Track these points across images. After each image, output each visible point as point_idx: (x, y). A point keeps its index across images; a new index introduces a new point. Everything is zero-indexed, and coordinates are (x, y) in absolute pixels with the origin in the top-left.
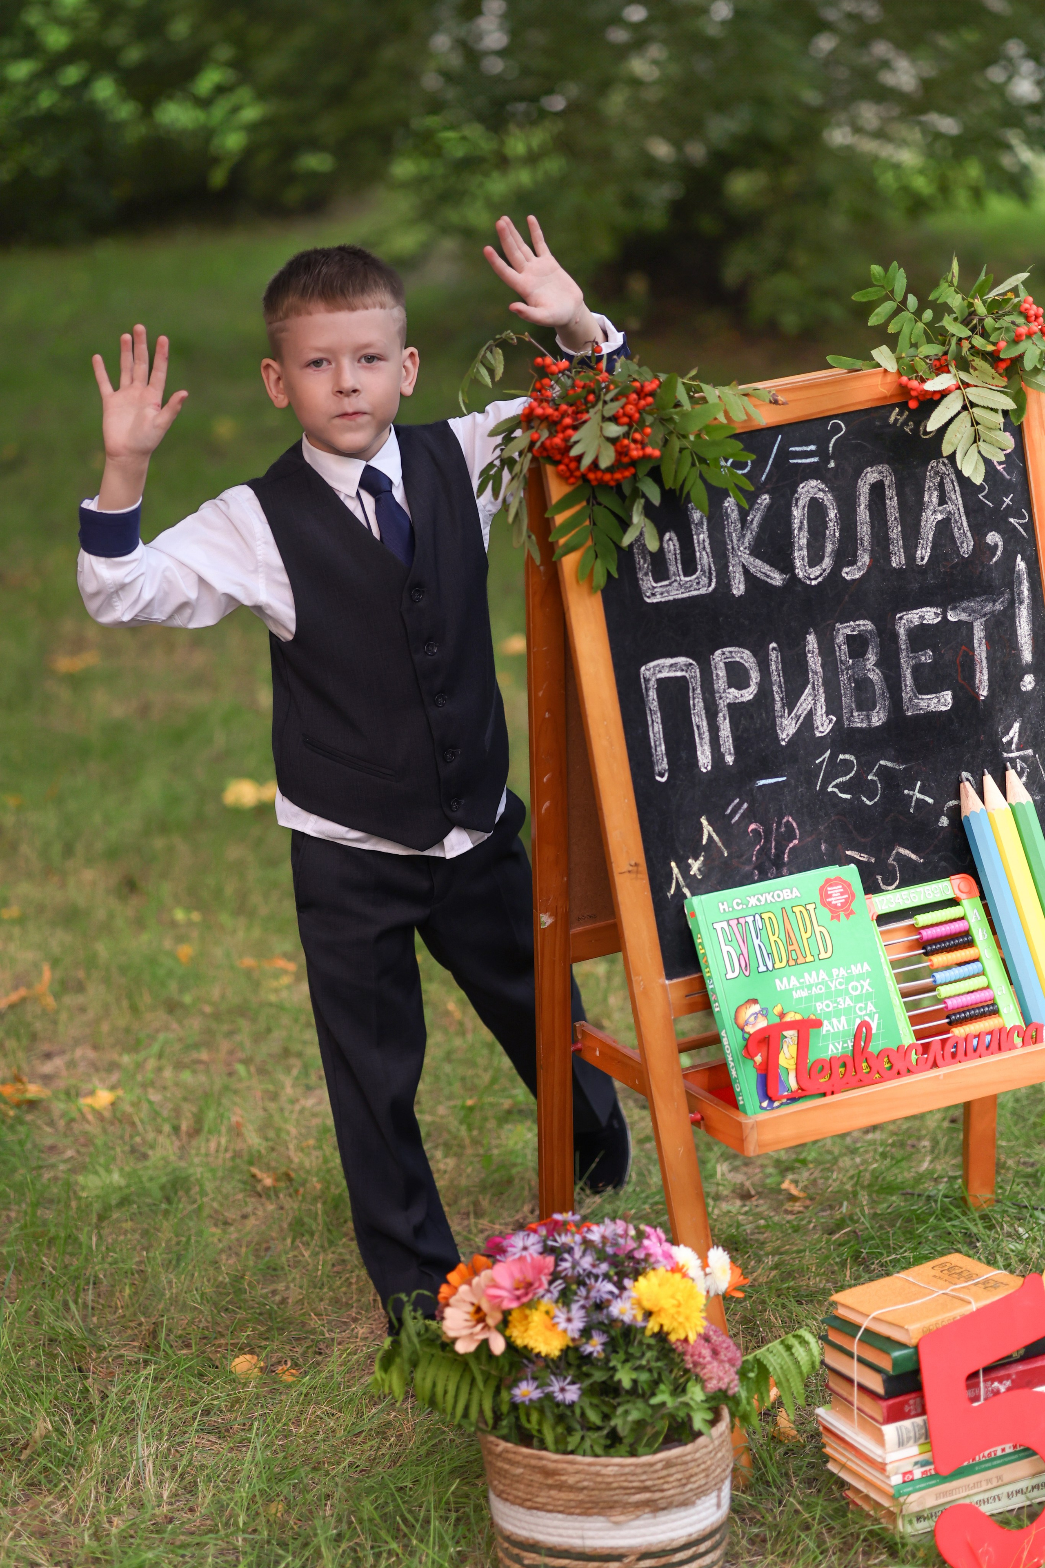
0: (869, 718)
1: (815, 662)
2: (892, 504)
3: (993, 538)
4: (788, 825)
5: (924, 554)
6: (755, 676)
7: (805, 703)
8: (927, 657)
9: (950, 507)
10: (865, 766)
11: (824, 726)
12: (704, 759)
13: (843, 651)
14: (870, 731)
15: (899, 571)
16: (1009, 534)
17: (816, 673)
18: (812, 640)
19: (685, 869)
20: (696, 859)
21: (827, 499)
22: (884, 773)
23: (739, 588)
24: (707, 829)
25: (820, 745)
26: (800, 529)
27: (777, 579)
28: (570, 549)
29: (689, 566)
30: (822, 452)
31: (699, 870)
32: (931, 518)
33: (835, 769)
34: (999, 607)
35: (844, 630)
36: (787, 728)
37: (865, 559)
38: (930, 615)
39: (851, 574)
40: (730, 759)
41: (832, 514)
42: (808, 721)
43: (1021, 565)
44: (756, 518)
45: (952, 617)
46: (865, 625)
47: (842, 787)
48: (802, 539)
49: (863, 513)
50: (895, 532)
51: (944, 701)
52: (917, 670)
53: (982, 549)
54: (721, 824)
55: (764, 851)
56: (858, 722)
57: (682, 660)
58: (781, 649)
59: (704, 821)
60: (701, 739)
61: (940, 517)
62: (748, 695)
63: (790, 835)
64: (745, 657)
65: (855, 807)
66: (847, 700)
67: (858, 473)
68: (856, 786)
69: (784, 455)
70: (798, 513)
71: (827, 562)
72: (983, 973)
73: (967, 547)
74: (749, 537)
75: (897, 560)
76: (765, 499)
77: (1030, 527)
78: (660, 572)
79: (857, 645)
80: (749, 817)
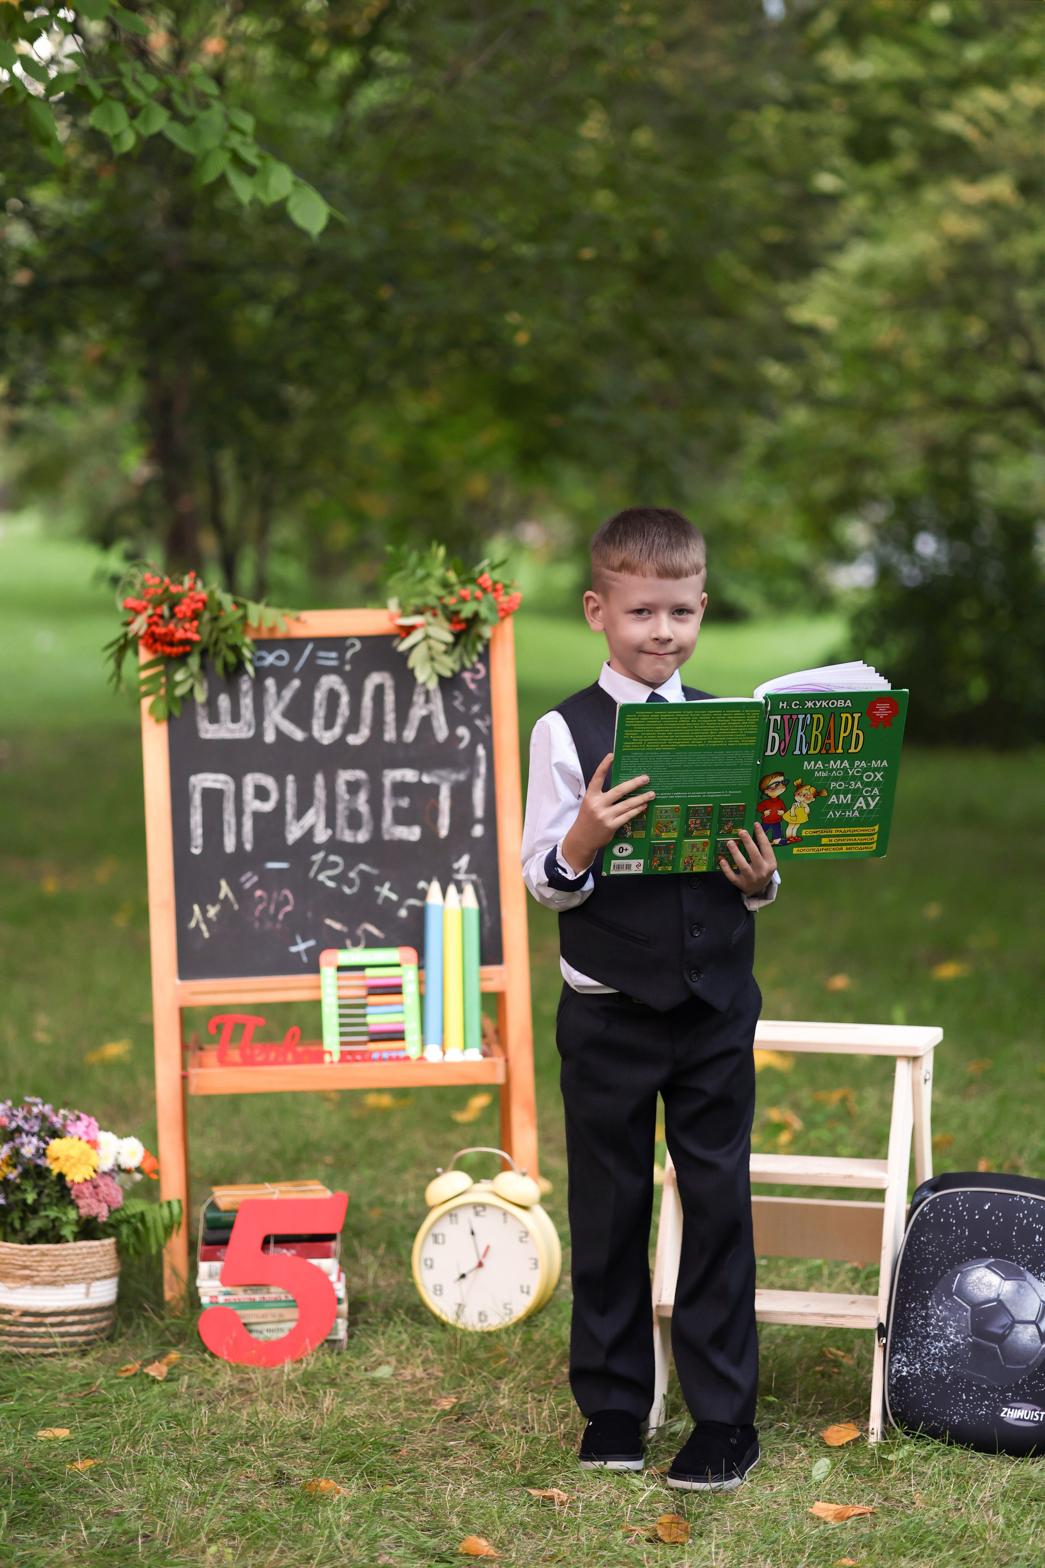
0: (355, 836)
1: (320, 792)
2: (390, 698)
3: (463, 731)
4: (286, 897)
5: (410, 735)
6: (274, 796)
7: (310, 818)
8: (405, 803)
9: (432, 707)
10: (349, 867)
11: (322, 836)
12: (230, 844)
13: (341, 788)
14: (355, 846)
15: (389, 744)
16: (474, 730)
17: (319, 801)
18: (320, 779)
19: (204, 912)
20: (214, 905)
21: (342, 689)
22: (362, 874)
23: (270, 737)
24: (225, 889)
25: (317, 848)
26: (320, 705)
27: (298, 735)
28: (147, 694)
29: (236, 717)
30: (341, 659)
31: (216, 915)
32: (418, 712)
33: (326, 865)
34: (462, 777)
35: (345, 776)
36: (294, 833)
37: (365, 732)
38: (409, 775)
39: (354, 740)
40: (248, 847)
41: (345, 699)
42: (310, 833)
43: (481, 751)
44: (288, 694)
45: (426, 779)
46: (360, 774)
47: (330, 878)
48: (320, 712)
49: (367, 701)
50: (390, 717)
51: (413, 834)
52: (397, 811)
53: (453, 738)
54: (236, 887)
55: (265, 911)
56: (347, 836)
57: (222, 777)
58: (297, 781)
59: (223, 884)
60: (229, 828)
61: (424, 712)
62: (268, 807)
63: (286, 902)
64: (269, 782)
65: (338, 891)
66: (341, 821)
67: (366, 675)
68: (341, 879)
69: (313, 656)
70: (319, 696)
71: (337, 731)
72: (402, 1012)
73: (442, 733)
74: (282, 706)
75: (390, 735)
76: (296, 683)
77: (490, 728)
78: (214, 718)
79: (353, 788)
80: (255, 887)
